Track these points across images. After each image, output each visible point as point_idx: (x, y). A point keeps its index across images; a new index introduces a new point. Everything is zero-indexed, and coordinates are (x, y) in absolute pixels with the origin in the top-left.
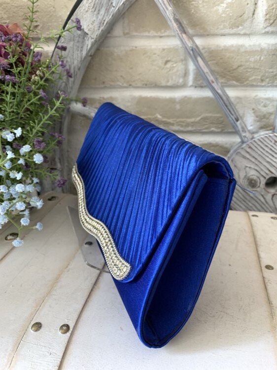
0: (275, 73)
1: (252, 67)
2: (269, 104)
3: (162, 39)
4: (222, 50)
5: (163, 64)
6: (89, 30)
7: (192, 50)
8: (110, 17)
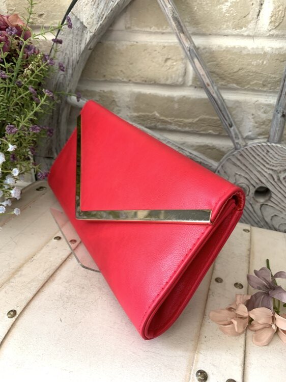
1: (254, 71)
4: (224, 50)
5: (164, 61)
6: (88, 24)
7: (189, 51)
8: (109, 12)
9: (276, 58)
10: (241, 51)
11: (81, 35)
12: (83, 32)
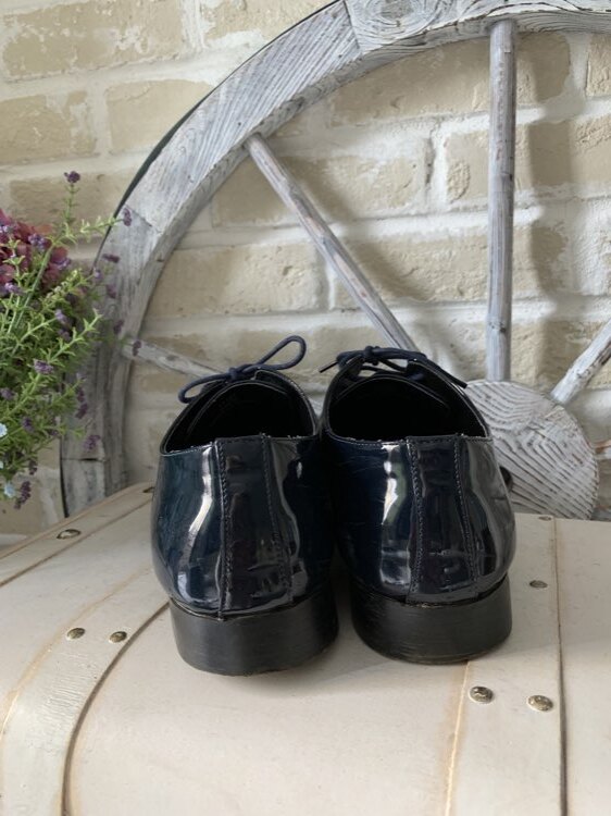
0: (481, 278)
1: (439, 269)
2: (480, 335)
3: (278, 231)
4: (381, 242)
5: (281, 273)
6: (153, 220)
7: (324, 243)
8: (187, 197)
9: (472, 243)
10: (410, 240)
11: (144, 239)
12: (145, 232)
